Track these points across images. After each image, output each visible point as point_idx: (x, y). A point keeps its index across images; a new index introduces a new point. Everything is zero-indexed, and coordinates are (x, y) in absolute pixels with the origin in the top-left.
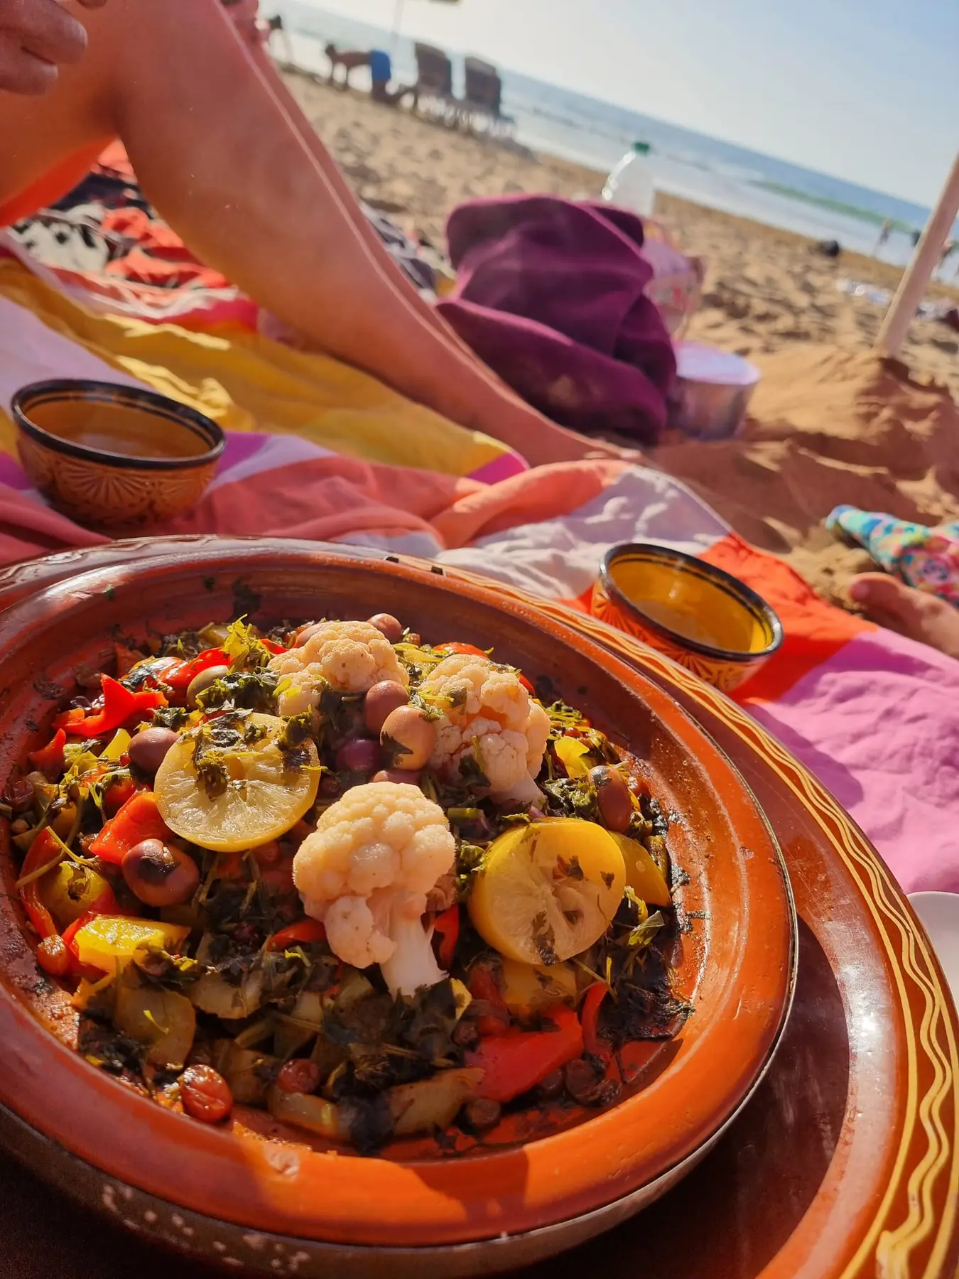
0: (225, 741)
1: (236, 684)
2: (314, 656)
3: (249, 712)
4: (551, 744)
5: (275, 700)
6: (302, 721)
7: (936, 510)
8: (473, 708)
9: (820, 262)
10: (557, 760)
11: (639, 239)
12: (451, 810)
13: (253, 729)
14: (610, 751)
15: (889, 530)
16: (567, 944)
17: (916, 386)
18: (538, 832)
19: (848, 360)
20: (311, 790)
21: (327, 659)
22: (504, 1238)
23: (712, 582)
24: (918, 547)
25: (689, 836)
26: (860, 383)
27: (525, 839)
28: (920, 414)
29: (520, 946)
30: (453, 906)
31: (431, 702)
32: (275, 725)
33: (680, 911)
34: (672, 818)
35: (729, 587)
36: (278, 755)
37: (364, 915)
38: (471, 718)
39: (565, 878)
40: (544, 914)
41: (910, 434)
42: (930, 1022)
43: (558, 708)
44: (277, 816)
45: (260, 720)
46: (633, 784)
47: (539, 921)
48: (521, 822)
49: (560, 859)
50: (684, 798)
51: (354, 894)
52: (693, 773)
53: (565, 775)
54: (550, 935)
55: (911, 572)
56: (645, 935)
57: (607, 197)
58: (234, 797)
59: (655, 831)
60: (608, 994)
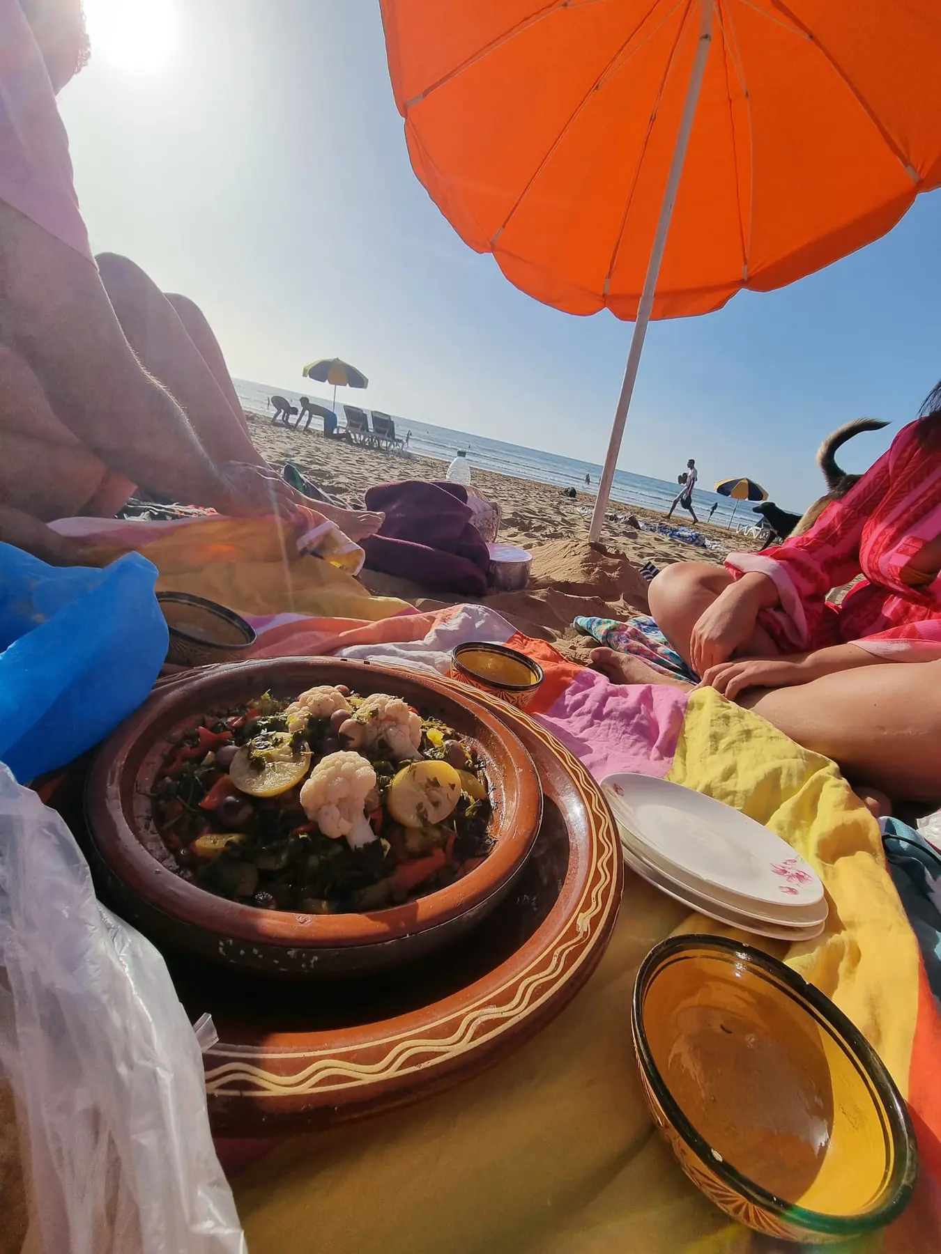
0: (263, 747)
1: (267, 722)
2: (305, 704)
3: (274, 732)
4: (424, 734)
5: (287, 727)
6: (300, 732)
7: (625, 613)
8: (381, 716)
9: (565, 499)
10: (428, 740)
11: (465, 498)
12: (374, 763)
13: (276, 739)
14: (456, 735)
15: (599, 623)
16: (434, 817)
17: (610, 555)
18: (415, 767)
19: (576, 546)
20: (306, 763)
21: (310, 704)
22: (408, 936)
23: (507, 656)
24: (613, 629)
25: (496, 769)
26: (582, 556)
27: (410, 770)
28: (613, 569)
29: (411, 819)
30: (379, 806)
31: (363, 717)
32: (287, 736)
33: (492, 802)
34: (487, 762)
35: (515, 657)
36: (289, 749)
37: (336, 812)
38: (381, 721)
39: (431, 787)
40: (421, 803)
41: (610, 578)
42: (603, 829)
43: (431, 720)
44: (291, 776)
45: (279, 735)
46: (468, 749)
47: (420, 806)
48: (408, 764)
49: (428, 779)
50: (492, 752)
51: (330, 803)
52: (495, 739)
53: (433, 746)
54: (425, 812)
55: (612, 642)
56: (473, 810)
57: (448, 479)
58: (269, 771)
59: (480, 768)
60: (456, 839)
